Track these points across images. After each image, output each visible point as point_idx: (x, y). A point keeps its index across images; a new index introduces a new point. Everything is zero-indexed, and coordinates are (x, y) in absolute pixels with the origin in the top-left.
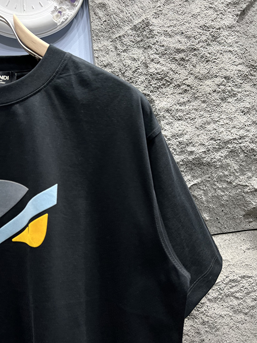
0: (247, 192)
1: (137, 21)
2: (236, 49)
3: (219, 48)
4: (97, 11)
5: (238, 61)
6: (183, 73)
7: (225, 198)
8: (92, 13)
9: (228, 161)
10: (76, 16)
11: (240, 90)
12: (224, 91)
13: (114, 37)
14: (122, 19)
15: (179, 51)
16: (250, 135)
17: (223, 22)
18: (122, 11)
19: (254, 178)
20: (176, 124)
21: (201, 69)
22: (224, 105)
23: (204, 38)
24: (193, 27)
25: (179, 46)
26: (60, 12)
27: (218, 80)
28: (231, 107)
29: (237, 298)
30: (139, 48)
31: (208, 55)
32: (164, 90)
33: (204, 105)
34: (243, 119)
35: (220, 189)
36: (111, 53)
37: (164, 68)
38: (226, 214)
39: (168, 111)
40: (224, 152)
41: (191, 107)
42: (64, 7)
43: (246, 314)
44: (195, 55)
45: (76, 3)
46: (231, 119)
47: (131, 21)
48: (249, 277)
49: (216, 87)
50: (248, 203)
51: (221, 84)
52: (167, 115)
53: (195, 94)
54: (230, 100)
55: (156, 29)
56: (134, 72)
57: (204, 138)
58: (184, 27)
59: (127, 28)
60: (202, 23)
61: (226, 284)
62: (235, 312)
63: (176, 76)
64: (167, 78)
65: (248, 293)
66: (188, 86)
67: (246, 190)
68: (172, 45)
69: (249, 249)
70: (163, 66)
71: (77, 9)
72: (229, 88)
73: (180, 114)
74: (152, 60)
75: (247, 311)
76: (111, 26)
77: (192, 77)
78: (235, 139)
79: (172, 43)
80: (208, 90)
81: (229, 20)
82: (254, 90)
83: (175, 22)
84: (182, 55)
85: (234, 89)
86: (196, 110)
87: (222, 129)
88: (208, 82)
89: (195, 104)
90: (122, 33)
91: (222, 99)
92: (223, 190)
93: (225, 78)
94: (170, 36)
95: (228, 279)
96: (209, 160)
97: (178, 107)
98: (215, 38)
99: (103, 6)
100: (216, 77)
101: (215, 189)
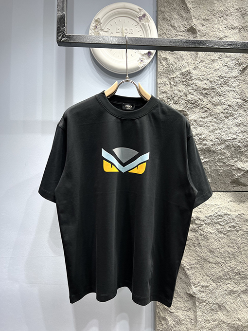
0: (234, 169)
1: (184, 70)
2: (237, 90)
3: (228, 88)
4: (162, 61)
5: (237, 97)
6: (206, 101)
7: (221, 171)
8: (159, 62)
9: (225, 151)
10: (149, 63)
11: (236, 113)
12: (227, 113)
13: (170, 77)
14: (176, 68)
15: (205, 89)
16: (239, 138)
17: (231, 74)
18: (176, 64)
19: (238, 162)
20: (199, 128)
21: (216, 100)
22: (226, 120)
23: (220, 82)
24: (214, 76)
25: (205, 86)
26: (142, 61)
27: (224, 107)
28: (230, 122)
29: (221, 225)
30: (183, 84)
31: (221, 92)
32: (194, 109)
33: (215, 120)
34: (236, 129)
35: (218, 166)
36: (167, 85)
37: (196, 98)
38: (220, 180)
39: (195, 121)
40: (223, 146)
41: (208, 120)
42: (144, 58)
43: (225, 234)
44: (214, 92)
45: (151, 56)
46: (229, 128)
47: (180, 70)
48: (229, 215)
49: (223, 110)
50: (234, 175)
51: (226, 109)
52: (194, 123)
53: (211, 113)
54: (230, 118)
55: (194, 76)
56: (179, 98)
57: (213, 137)
58: (209, 76)
59: (178, 73)
60: (219, 74)
61: (216, 217)
62: (219, 232)
63: (202, 103)
64: (197, 103)
65: (227, 223)
66: (208, 108)
67: (233, 168)
68: (201, 86)
69: (231, 201)
70: (195, 97)
71: (151, 59)
72: (230, 112)
73: (201, 123)
74: (190, 93)
75: (225, 233)
76: (169, 71)
77: (211, 104)
78: (230, 140)
79: (202, 84)
80: (218, 111)
81: (235, 73)
83: (205, 73)
84: (206, 91)
85: (233, 112)
86: (211, 122)
87: (224, 133)
88: (219, 107)
89: (211, 118)
90: (175, 76)
91: (226, 117)
92: (220, 166)
93: (229, 106)
94: (201, 81)
95: (217, 214)
96: (214, 149)
97: (201, 119)
98: (226, 83)
99: (166, 59)
100: (224, 104)
101: (216, 166)
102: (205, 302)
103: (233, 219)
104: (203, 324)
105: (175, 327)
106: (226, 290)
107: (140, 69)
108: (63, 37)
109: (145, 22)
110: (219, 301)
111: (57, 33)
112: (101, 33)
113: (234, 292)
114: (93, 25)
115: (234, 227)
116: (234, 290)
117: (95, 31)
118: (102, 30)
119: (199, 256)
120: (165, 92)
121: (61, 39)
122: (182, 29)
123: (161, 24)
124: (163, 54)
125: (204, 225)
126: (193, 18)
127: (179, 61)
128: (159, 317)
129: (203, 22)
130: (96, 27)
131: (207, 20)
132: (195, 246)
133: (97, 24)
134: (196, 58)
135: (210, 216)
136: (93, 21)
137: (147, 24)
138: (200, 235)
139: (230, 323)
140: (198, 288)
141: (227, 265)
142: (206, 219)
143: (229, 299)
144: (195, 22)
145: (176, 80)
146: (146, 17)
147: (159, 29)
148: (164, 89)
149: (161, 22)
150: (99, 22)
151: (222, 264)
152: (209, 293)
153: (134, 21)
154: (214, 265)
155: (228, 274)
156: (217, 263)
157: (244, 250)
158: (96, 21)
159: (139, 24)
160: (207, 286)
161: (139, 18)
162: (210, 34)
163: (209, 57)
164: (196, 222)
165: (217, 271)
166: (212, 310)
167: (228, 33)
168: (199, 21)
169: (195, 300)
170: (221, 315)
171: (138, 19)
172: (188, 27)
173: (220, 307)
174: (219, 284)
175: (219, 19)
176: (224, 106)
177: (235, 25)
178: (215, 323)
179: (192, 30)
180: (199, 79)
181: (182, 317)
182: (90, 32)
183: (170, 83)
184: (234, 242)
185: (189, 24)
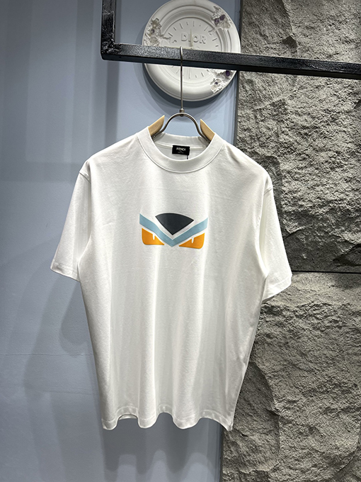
0: (339, 242)
1: (275, 99)
2: (349, 130)
3: (338, 127)
4: (246, 85)
5: (349, 140)
6: (305, 144)
7: (321, 244)
8: (240, 86)
9: (328, 216)
10: (227, 87)
11: (347, 163)
12: (334, 163)
13: (256, 108)
14: (264, 95)
15: (304, 128)
16: (348, 199)
17: (342, 108)
18: (265, 89)
19: (346, 232)
20: (294, 183)
21: (320, 143)
22: (332, 173)
23: (325, 119)
24: (317, 109)
25: (305, 124)
26: (217, 83)
27: (331, 154)
28: (337, 175)
29: (317, 319)
30: (274, 120)
31: (327, 133)
32: (288, 156)
33: (317, 171)
34: (345, 186)
35: (318, 236)
36: (251, 120)
37: (291, 140)
38: (320, 256)
39: (289, 172)
40: (326, 209)
41: (307, 172)
42: (221, 79)
43: (322, 331)
44: (316, 132)
45: (230, 77)
46: (336, 185)
47: (271, 98)
48: (330, 305)
49: (328, 159)
50: (338, 251)
51: (332, 157)
52: (288, 175)
53: (311, 162)
54: (337, 170)
55: (290, 109)
56: (267, 139)
57: (312, 196)
58: (311, 109)
59: (267, 103)
60: (325, 107)
61: (311, 307)
62: (314, 328)
63: (300, 147)
64: (292, 147)
65: (326, 317)
66: (307, 155)
67: (339, 240)
68: (300, 123)
69: (333, 286)
70: (290, 138)
71: (230, 81)
72: (338, 161)
73: (297, 176)
74: (283, 132)
75: (323, 329)
76: (255, 100)
77: (311, 149)
78: (336, 200)
79: (300, 121)
80: (322, 160)
81: (348, 106)
82: (358, 164)
83: (305, 105)
84: (306, 131)
85: (342, 162)
86: (310, 174)
87: (328, 191)
88: (323, 154)
89: (310, 169)
90: (263, 106)
91: (331, 169)
92: (320, 237)
93: (337, 152)
94: (300, 115)
95: (313, 304)
96: (313, 213)
97: (296, 170)
98: (334, 120)
99: (250, 82)
100: (330, 150)
101: (314, 236)
102: (291, 423)
103: (335, 311)
104: (287, 452)
105: (249, 455)
106: (321, 408)
107: (213, 95)
108: (109, 47)
109: (224, 28)
110: (311, 421)
111: (102, 41)
112: (160, 40)
113: (332, 411)
114: (148, 28)
115: (336, 322)
116: (332, 407)
117: (152, 38)
118: (162, 36)
119: (286, 360)
120: (248, 130)
121: (107, 50)
122: (276, 39)
123: (247, 31)
124: (247, 75)
125: (295, 318)
126: (291, 24)
127: (269, 85)
128: (227, 441)
129: (306, 31)
130: (153, 31)
131: (312, 28)
132: (280, 346)
133: (155, 27)
134: (294, 82)
135: (303, 306)
136: (149, 23)
137: (226, 30)
138: (288, 331)
139: (324, 453)
140: (282, 404)
141: (324, 373)
142: (298, 309)
143: (324, 419)
144: (294, 31)
145: (264, 112)
146: (225, 19)
147: (242, 38)
148: (246, 125)
149: (246, 28)
150: (158, 24)
151: (316, 371)
152: (298, 411)
153: (208, 25)
154: (306, 373)
155: (325, 386)
156: (310, 371)
157: (348, 354)
158: (154, 23)
159: (214, 29)
160: (295, 402)
161: (215, 20)
162: (314, 49)
163: (312, 81)
164: (284, 313)
165: (310, 381)
166: (301, 433)
167: (341, 48)
168: (300, 29)
169: (277, 419)
170: (312, 442)
171: (213, 22)
172: (285, 38)
173: (312, 430)
174: (311, 399)
175: (329, 27)
176: (330, 153)
177: (351, 37)
178: (304, 451)
179: (290, 42)
180: (297, 113)
181: (259, 442)
182: (144, 38)
183: (256, 117)
184: (335, 342)
185: (286, 33)
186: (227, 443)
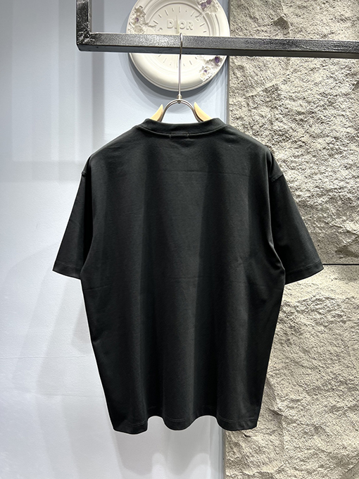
0: (341, 233)
1: (268, 85)
2: (348, 114)
3: (335, 112)
4: (236, 71)
5: (348, 124)
6: (301, 131)
7: (322, 235)
8: (231, 72)
9: (328, 206)
10: (217, 74)
11: (346, 149)
12: (332, 149)
13: (247, 95)
14: (256, 81)
15: (299, 113)
16: (349, 186)
17: (339, 90)
18: (257, 75)
19: (348, 222)
20: (290, 172)
21: (316, 129)
22: (331, 160)
23: (322, 103)
24: (314, 93)
25: (300, 109)
26: (206, 71)
27: (328, 140)
28: (336, 162)
29: (320, 313)
30: (267, 106)
31: (324, 118)
32: (283, 144)
33: (314, 159)
34: (345, 173)
35: (318, 227)
36: (243, 108)
37: (286, 127)
38: (321, 248)
39: (284, 161)
40: (325, 199)
41: (303, 160)
42: (210, 66)
43: (326, 327)
44: (313, 117)
45: (219, 64)
46: (335, 172)
47: (263, 84)
48: (333, 299)
49: (326, 145)
50: (341, 241)
51: (330, 143)
52: (283, 164)
53: (308, 149)
54: (336, 156)
55: (283, 94)
56: (261, 127)
57: (310, 185)
58: (306, 93)
59: (259, 89)
60: (322, 91)
61: (313, 302)
62: (317, 324)
63: (294, 134)
64: (287, 135)
65: (329, 311)
66: (303, 142)
67: (340, 230)
68: (294, 108)
69: (336, 279)
70: (285, 125)
71: (220, 68)
72: (337, 147)
73: (293, 164)
74: (277, 119)
75: (327, 324)
76: (246, 86)
77: (308, 135)
78: (336, 189)
79: (295, 106)
80: (319, 147)
81: (346, 88)
82: (358, 149)
83: (299, 89)
84: (301, 117)
85: (341, 148)
86: (307, 162)
87: (327, 180)
88: (320, 140)
89: (307, 157)
90: (255, 93)
91: (330, 155)
92: (321, 228)
93: (335, 138)
94: (294, 100)
95: (315, 298)
96: (312, 203)
97: (293, 159)
98: (331, 104)
99: (241, 68)
100: (328, 136)
101: (314, 227)
102: (295, 422)
103: (338, 305)
104: (292, 453)
105: (253, 456)
106: (326, 406)
107: (203, 84)
108: (86, 37)
109: (211, 12)
110: (316, 420)
111: (78, 31)
112: (144, 28)
113: (338, 409)
114: (133, 16)
115: (340, 316)
116: (338, 405)
117: (136, 27)
118: (147, 24)
119: (287, 358)
120: (241, 118)
121: (83, 40)
122: (267, 21)
123: (235, 14)
124: (237, 61)
125: (296, 313)
126: (282, 4)
127: (261, 70)
128: (230, 442)
129: (298, 11)
130: (137, 20)
131: (304, 7)
132: (282, 344)
133: (139, 16)
134: (287, 66)
135: (304, 301)
136: (133, 11)
137: (213, 14)
138: (289, 327)
139: (331, 453)
140: (285, 403)
141: (329, 370)
142: (298, 304)
143: (330, 418)
144: (286, 11)
145: (257, 99)
146: (212, 3)
147: (231, 22)
148: (239, 113)
149: (235, 12)
150: (142, 12)
151: (321, 369)
152: (302, 410)
153: (194, 10)
154: (310, 371)
155: (330, 383)
156: (314, 368)
157: (354, 350)
158: (138, 10)
159: (201, 14)
160: (298, 400)
161: (202, 5)
162: (308, 29)
163: (307, 64)
164: (284, 309)
165: (313, 379)
166: (306, 433)
167: (336, 27)
168: (291, 9)
169: (281, 419)
170: (317, 441)
171: (200, 7)
172: (276, 19)
173: (317, 429)
174: (315, 397)
175: (323, 5)
176: (328, 138)
177: (347, 15)
178: (310, 451)
179: (282, 23)
180: (291, 99)
181: (262, 443)
182: (128, 27)
183: (248, 104)
184: (339, 338)
185: (277, 14)
186: (230, 444)
